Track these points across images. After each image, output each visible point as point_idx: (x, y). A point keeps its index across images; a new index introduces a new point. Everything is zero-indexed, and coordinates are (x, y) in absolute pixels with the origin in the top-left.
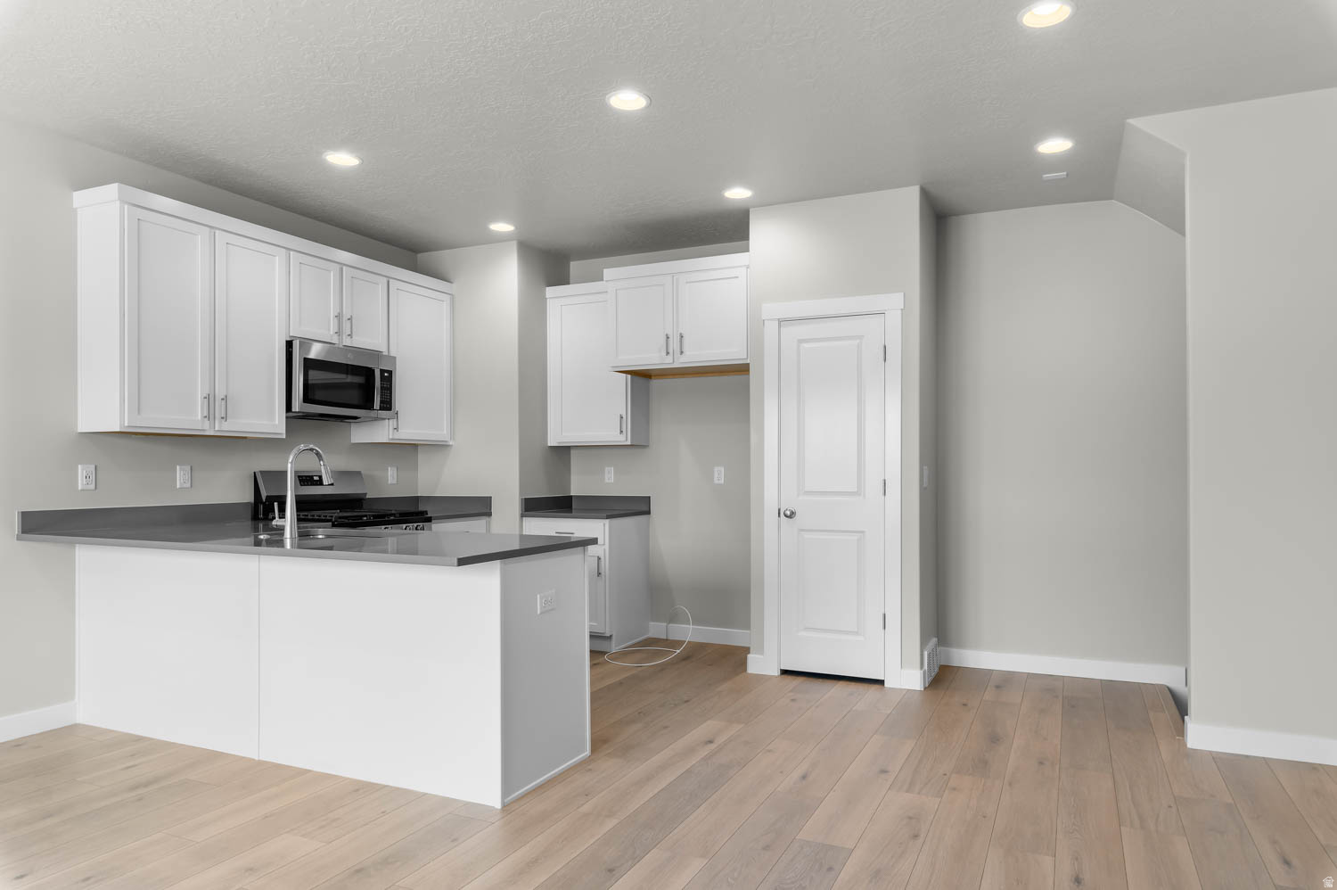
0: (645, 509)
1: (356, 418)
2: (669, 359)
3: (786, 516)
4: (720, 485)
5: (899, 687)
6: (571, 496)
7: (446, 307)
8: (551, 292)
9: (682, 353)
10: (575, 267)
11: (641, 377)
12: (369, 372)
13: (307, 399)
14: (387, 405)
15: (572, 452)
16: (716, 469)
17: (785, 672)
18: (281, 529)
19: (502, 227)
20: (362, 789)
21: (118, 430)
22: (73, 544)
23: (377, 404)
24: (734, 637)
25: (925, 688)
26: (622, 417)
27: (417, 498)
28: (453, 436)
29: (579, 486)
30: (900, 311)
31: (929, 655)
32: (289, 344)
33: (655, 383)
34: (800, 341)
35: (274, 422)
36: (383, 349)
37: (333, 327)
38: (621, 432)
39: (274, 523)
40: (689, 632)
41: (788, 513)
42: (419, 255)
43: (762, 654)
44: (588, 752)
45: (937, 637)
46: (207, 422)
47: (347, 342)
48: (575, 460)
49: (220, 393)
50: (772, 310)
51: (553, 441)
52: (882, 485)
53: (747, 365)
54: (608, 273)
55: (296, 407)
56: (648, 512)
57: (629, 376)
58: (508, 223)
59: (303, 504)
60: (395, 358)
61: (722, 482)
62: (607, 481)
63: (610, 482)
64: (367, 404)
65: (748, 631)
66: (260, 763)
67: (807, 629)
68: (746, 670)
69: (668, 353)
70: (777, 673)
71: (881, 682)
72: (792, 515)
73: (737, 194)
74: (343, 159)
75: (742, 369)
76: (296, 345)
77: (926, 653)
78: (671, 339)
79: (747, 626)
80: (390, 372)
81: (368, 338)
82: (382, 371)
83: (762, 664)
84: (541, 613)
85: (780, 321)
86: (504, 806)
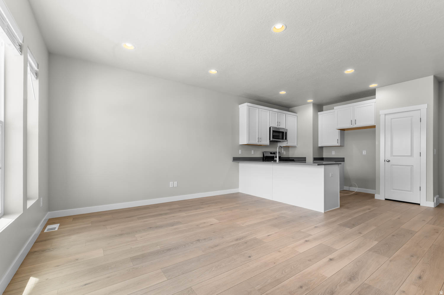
0: (343, 160)
1: (280, 141)
2: (352, 126)
3: (387, 161)
4: (365, 155)
5: (425, 206)
6: (323, 158)
7: (296, 118)
8: (319, 113)
9: (355, 124)
10: (324, 107)
11: (342, 130)
12: (283, 132)
13: (273, 138)
14: (286, 139)
15: (324, 148)
16: (363, 151)
17: (386, 199)
18: (276, 160)
19: (311, 101)
20: (294, 206)
21: (246, 144)
22: (239, 162)
23: (284, 139)
24: (370, 191)
25: (435, 207)
26: (338, 140)
27: (289, 157)
28: (297, 145)
29: (325, 156)
30: (426, 109)
31: (436, 199)
32: (270, 128)
33: (346, 132)
34: (391, 119)
35: (267, 142)
36: (285, 128)
37: (277, 124)
38: (338, 143)
39: (275, 159)
40: (356, 189)
41: (388, 161)
42: (290, 109)
43: (379, 194)
44: (339, 207)
45: (439, 195)
46: (258, 142)
47: (279, 127)
48: (324, 150)
49: (260, 137)
50: (382, 112)
51: (320, 145)
52: (420, 153)
53: (375, 126)
54: (335, 108)
55: (271, 140)
56: (344, 161)
57: (340, 130)
58: (311, 99)
59: (280, 158)
60: (287, 130)
61: (365, 154)
62: (333, 154)
63: (334, 154)
64: (283, 139)
65: (375, 190)
66: (272, 201)
67: (394, 189)
68: (374, 198)
69: (351, 124)
70: (384, 199)
71: (419, 204)
72: (389, 161)
73: (373, 86)
74: (283, 93)
75: (374, 127)
76: (271, 128)
77: (435, 198)
78: (352, 121)
79: (375, 189)
80: (286, 132)
81: (282, 126)
82: (285, 132)
83: (380, 196)
84: (331, 177)
85: (385, 115)
86: (325, 212)
